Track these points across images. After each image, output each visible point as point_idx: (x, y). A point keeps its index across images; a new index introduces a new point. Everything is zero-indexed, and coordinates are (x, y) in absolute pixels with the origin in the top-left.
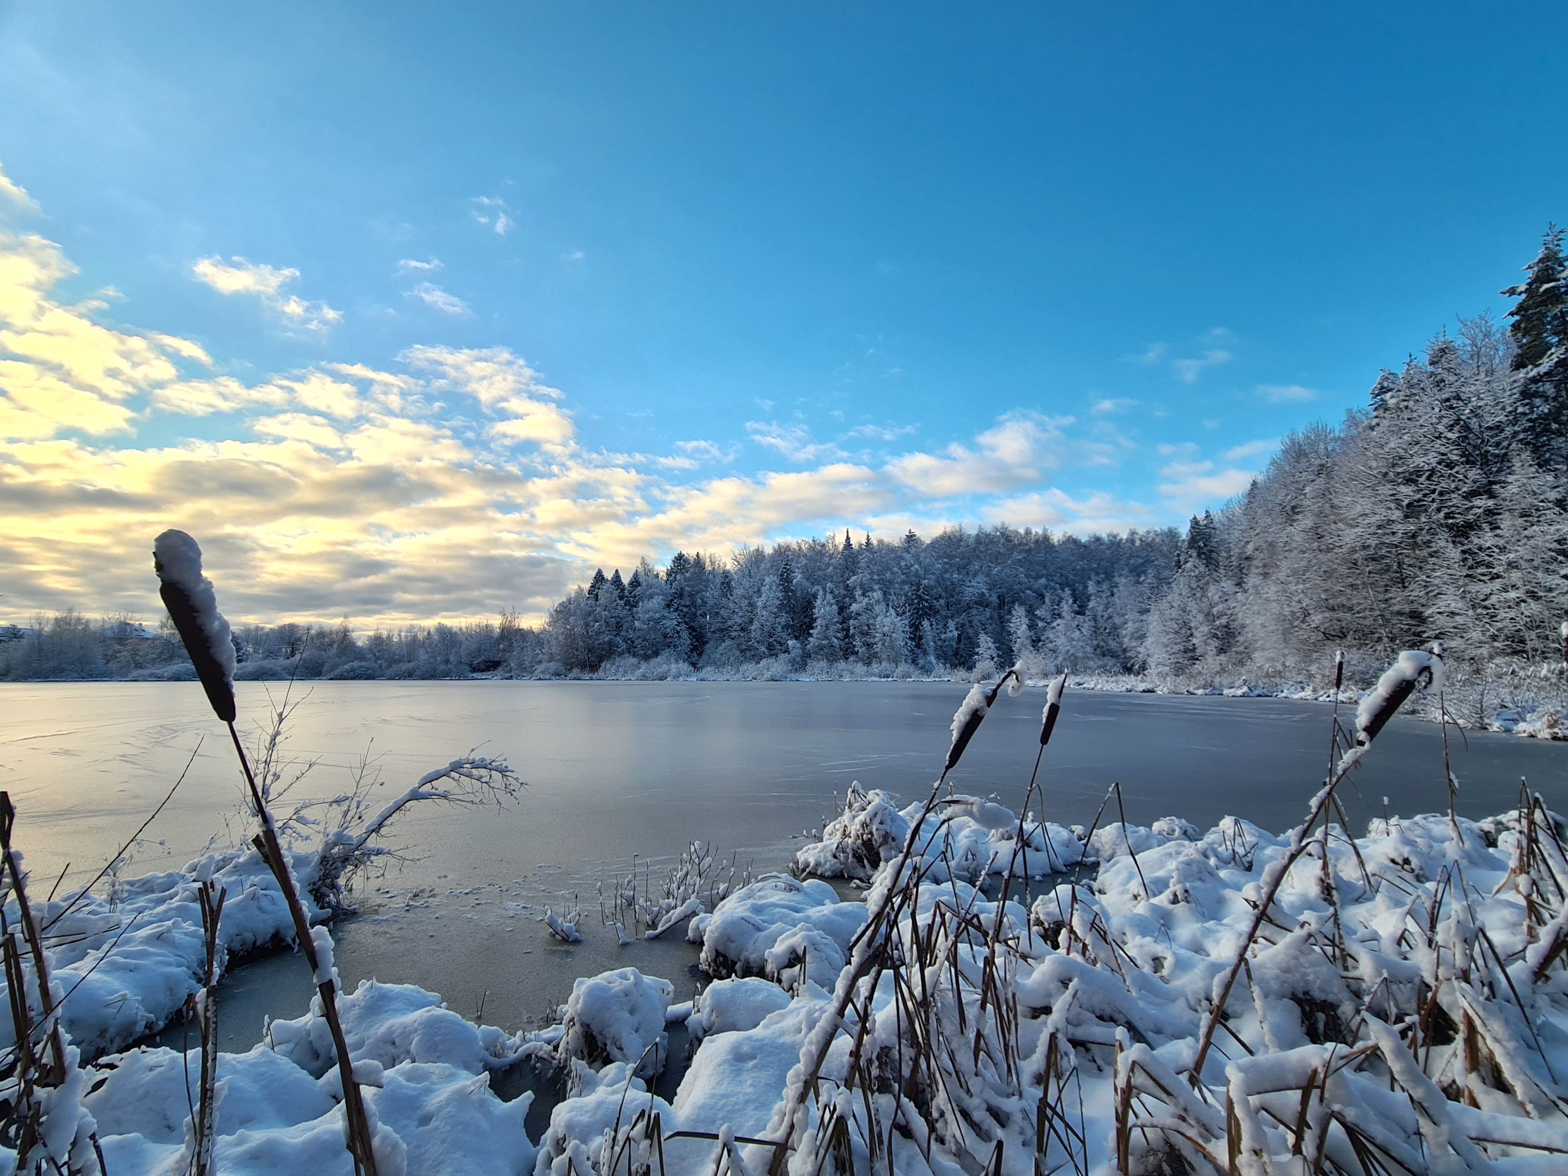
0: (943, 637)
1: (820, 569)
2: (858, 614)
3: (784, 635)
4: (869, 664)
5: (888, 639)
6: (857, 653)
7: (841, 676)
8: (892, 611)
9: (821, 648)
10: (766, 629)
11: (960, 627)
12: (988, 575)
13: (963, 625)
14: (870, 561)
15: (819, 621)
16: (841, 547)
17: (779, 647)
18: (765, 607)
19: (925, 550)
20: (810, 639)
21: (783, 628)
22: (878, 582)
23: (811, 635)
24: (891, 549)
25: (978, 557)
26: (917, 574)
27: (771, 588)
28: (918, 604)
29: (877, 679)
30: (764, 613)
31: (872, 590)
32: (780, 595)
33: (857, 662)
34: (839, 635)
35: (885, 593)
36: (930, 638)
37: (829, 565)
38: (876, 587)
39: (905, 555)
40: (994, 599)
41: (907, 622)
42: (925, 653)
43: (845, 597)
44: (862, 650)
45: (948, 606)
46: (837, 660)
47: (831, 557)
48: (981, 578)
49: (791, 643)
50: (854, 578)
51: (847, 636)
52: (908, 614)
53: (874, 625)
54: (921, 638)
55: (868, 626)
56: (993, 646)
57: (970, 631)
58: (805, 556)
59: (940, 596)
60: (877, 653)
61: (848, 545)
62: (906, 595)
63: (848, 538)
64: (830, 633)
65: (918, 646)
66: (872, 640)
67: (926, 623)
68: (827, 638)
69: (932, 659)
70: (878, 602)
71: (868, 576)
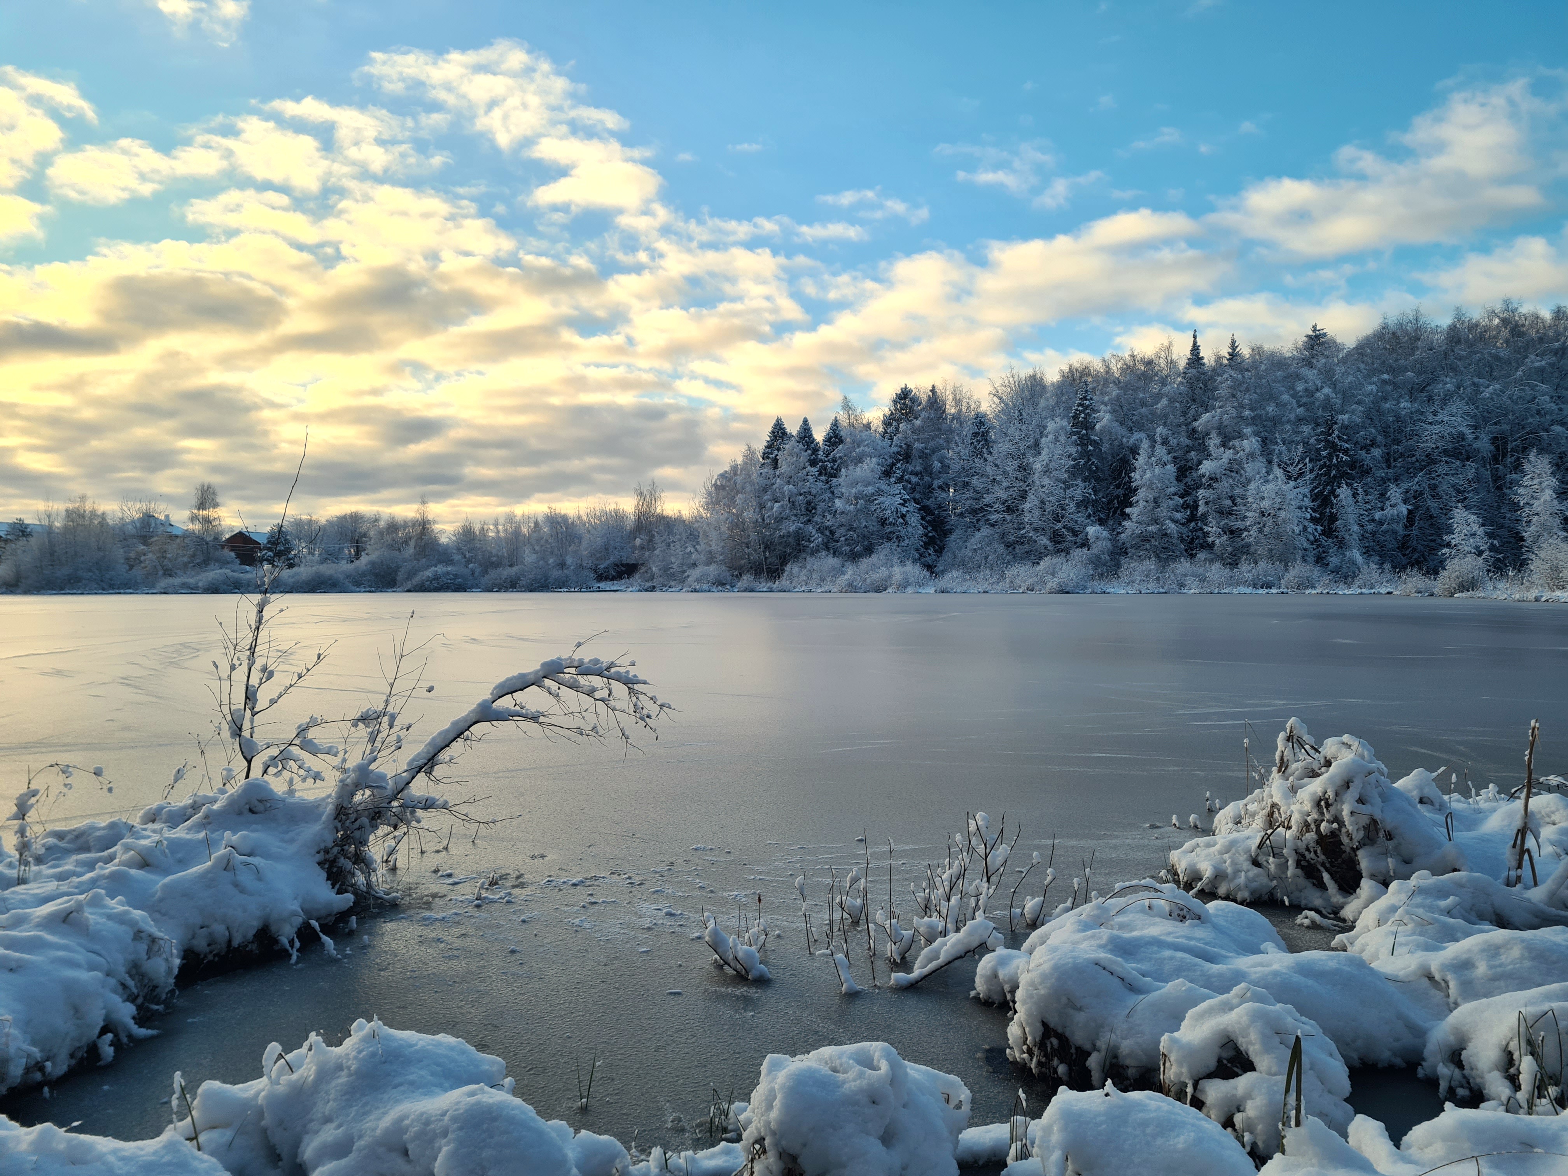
0: (1378, 515)
1: (1143, 404)
2: (1213, 479)
3: (1081, 518)
4: (1234, 564)
5: (1270, 522)
6: (1211, 546)
7: (1182, 585)
8: (1278, 472)
9: (1145, 538)
10: (1049, 508)
11: (1413, 497)
12: (1472, 400)
13: (1418, 495)
14: (1237, 385)
15: (1142, 494)
16: (1182, 364)
17: (1070, 537)
18: (1047, 471)
19: (1344, 361)
20: (1126, 523)
21: (1078, 505)
22: (1253, 421)
23: (1127, 517)
24: (1277, 362)
25: (1454, 369)
26: (1327, 405)
27: (1056, 439)
28: (1330, 457)
29: (1249, 590)
30: (1046, 481)
31: (1240, 436)
32: (1073, 450)
33: (1211, 561)
34: (1178, 516)
35: (1264, 441)
36: (1352, 518)
37: (1158, 397)
38: (1248, 430)
39: (1305, 371)
40: (1484, 445)
41: (1306, 490)
42: (1342, 545)
43: (1189, 449)
44: (1220, 541)
45: (1388, 460)
46: (1175, 558)
47: (1163, 382)
48: (1457, 406)
49: (1092, 530)
50: (1206, 417)
51: (1192, 518)
52: (1309, 476)
53: (1243, 497)
54: (1333, 518)
55: (1232, 498)
56: (1480, 531)
57: (1432, 504)
58: (1117, 382)
59: (1373, 443)
60: (1248, 545)
61: (1196, 358)
62: (1306, 444)
63: (1195, 348)
64: (1163, 512)
65: (1328, 532)
66: (1239, 524)
67: (1344, 492)
68: (1156, 521)
69: (1356, 555)
70: (1251, 456)
71: (1234, 412)
